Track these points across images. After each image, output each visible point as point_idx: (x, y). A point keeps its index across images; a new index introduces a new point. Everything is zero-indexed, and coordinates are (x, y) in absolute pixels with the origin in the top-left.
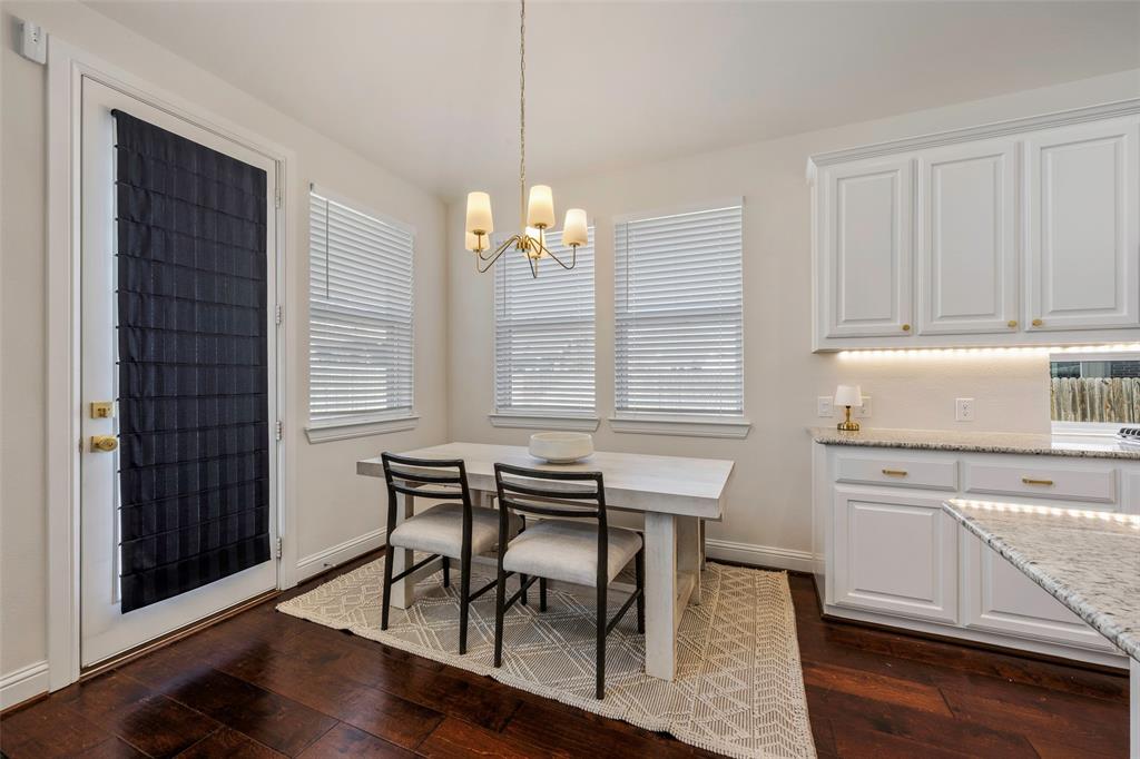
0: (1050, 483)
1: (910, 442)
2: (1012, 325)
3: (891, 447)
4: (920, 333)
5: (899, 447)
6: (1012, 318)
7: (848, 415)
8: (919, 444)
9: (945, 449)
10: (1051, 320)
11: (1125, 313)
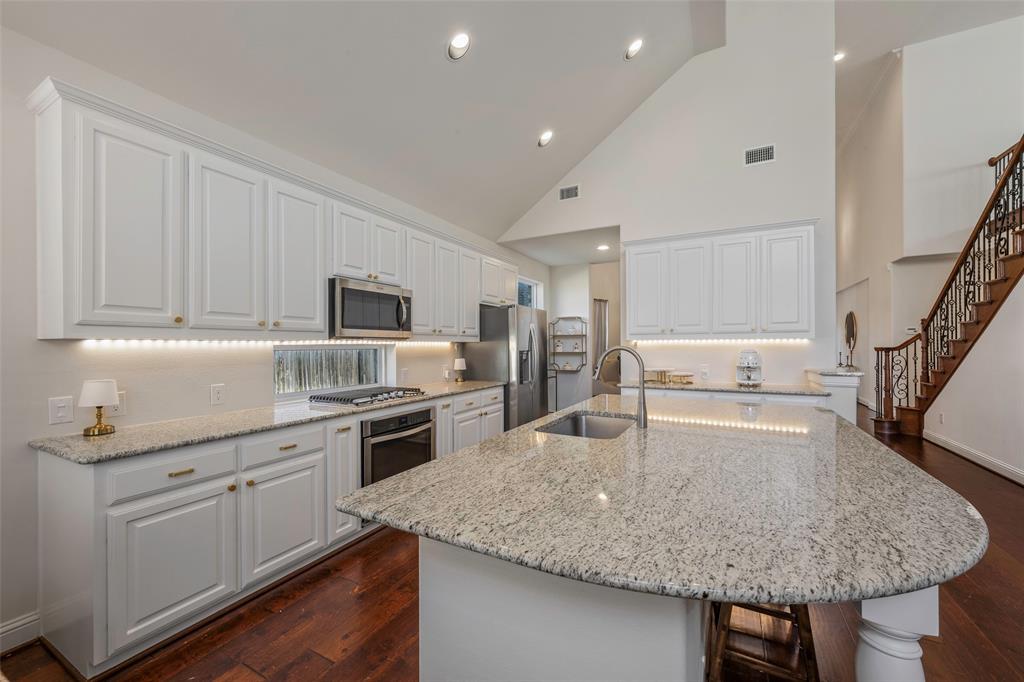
0: (295, 446)
1: (196, 438)
2: (262, 324)
3: (179, 446)
4: (190, 325)
5: (187, 445)
6: (262, 320)
7: (99, 416)
8: (205, 437)
9: (227, 437)
10: (285, 323)
11: (318, 322)
